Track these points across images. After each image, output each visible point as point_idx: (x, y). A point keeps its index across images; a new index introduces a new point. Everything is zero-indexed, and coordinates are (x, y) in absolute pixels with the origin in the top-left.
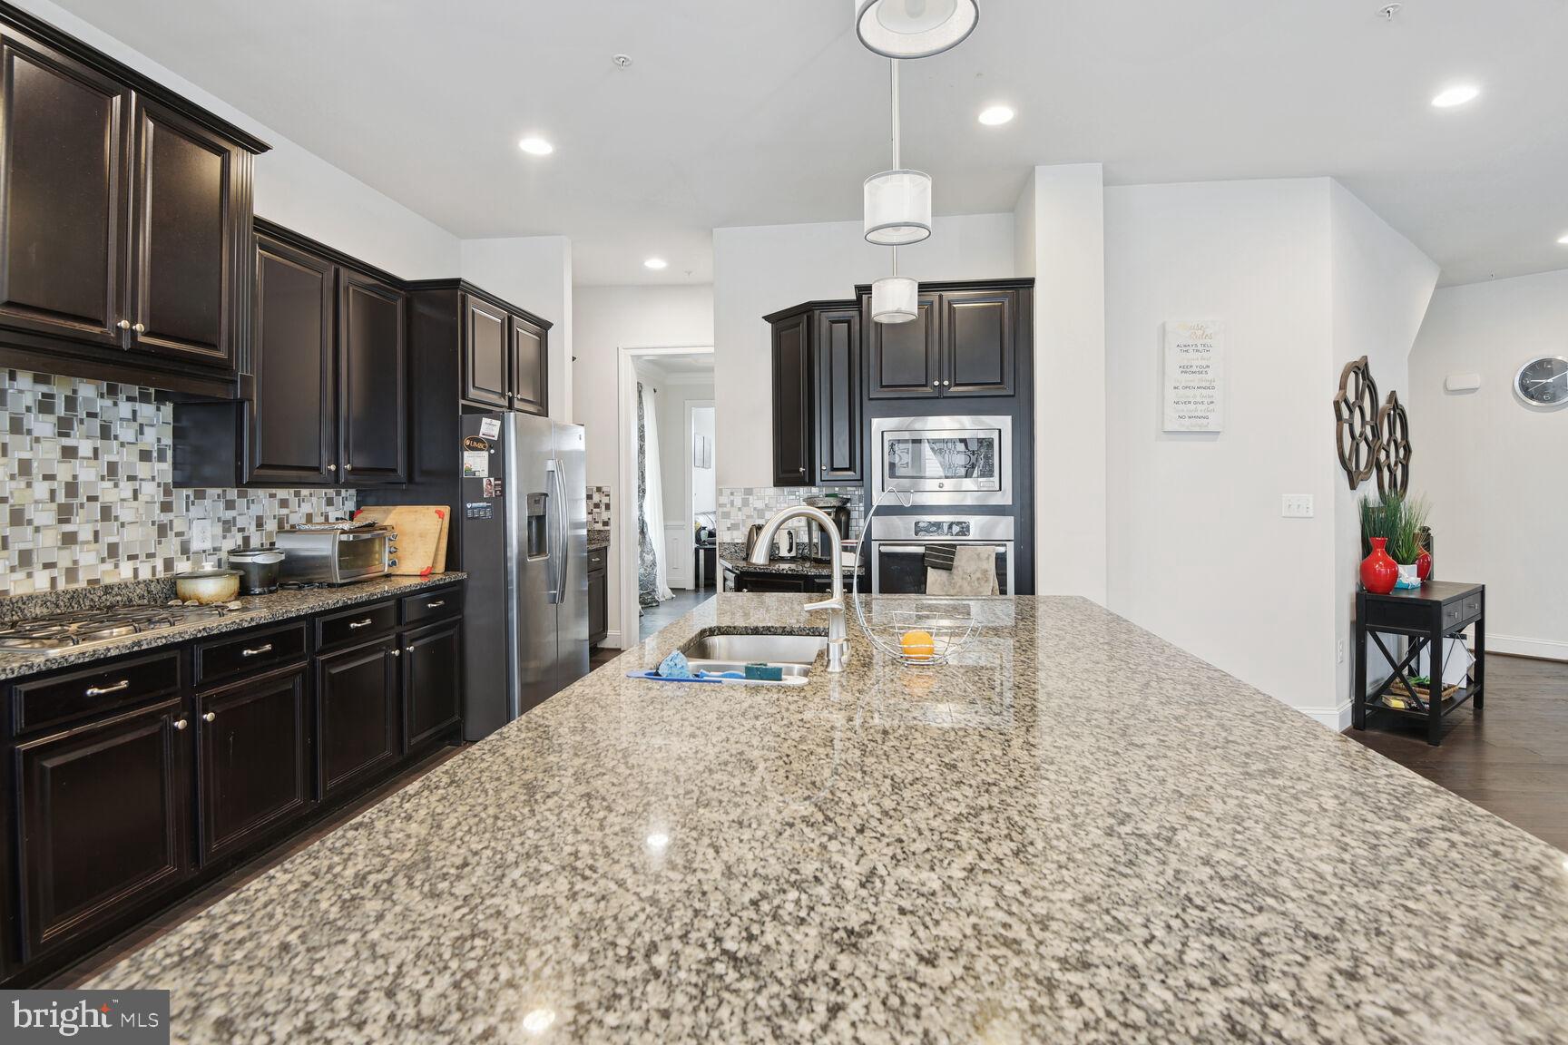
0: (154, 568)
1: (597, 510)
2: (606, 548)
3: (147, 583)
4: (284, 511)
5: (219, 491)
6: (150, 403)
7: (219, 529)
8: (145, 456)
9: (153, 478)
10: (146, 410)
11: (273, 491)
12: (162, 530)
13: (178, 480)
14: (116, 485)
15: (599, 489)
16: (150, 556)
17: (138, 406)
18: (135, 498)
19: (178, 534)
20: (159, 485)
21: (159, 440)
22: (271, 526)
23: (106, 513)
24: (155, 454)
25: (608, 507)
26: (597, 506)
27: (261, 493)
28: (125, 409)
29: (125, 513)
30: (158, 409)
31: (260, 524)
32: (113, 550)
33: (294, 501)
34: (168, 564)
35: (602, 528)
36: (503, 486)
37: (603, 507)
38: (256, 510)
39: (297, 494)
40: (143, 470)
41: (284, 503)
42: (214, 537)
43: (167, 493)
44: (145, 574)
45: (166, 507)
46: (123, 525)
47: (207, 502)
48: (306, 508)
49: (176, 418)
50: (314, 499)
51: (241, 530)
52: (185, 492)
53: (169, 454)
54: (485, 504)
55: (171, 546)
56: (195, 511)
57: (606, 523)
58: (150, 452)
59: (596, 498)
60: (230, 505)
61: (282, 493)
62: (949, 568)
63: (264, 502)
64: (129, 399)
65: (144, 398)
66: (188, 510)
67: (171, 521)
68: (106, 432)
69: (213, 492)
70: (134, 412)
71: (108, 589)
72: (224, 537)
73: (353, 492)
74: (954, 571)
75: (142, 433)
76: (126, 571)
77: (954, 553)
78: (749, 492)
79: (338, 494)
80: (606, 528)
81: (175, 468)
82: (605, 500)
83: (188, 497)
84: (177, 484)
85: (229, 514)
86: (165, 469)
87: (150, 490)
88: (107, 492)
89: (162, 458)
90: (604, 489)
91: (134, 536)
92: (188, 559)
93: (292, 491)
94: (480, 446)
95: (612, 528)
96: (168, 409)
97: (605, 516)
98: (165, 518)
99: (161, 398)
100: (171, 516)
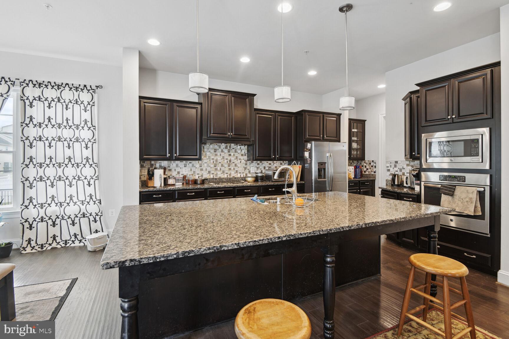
0: (244, 175)
1: (372, 168)
2: (375, 180)
3: (242, 178)
4: (270, 166)
5: (256, 161)
6: (243, 146)
7: (256, 169)
8: (242, 155)
9: (244, 159)
10: (243, 147)
11: (268, 161)
12: (245, 168)
13: (248, 159)
14: (237, 160)
15: (373, 161)
16: (243, 173)
17: (241, 146)
18: (241, 163)
19: (248, 169)
20: (245, 160)
21: (245, 152)
22: (267, 168)
23: (236, 165)
24: (244, 155)
25: (375, 167)
26: (372, 166)
27: (265, 162)
28: (239, 147)
29: (239, 165)
30: (245, 147)
31: (265, 168)
32: (237, 171)
33: (272, 164)
34: (246, 174)
35: (373, 174)
36: (311, 160)
37: (374, 167)
38: (264, 165)
39: (273, 162)
40: (242, 158)
41: (270, 164)
42: (255, 170)
43: (246, 162)
44: (242, 176)
45: (246, 164)
46: (238, 167)
47: (254, 163)
48: (275, 165)
49: (248, 148)
50: (277, 163)
51: (261, 169)
52: (249, 161)
53: (247, 154)
54: (308, 165)
55: (247, 171)
56: (251, 165)
57: (375, 172)
58: (243, 154)
59: (372, 164)
60: (258, 164)
61: (269, 162)
62: (452, 195)
63: (266, 164)
64: (239, 145)
65: (242, 145)
66: (250, 165)
67: (247, 167)
68: (236, 152)
69: (255, 162)
70: (240, 147)
71: (235, 178)
72: (257, 170)
73: (287, 162)
74: (455, 197)
75: (242, 151)
76: (239, 176)
77: (454, 189)
78: (396, 162)
79: (284, 162)
80: (375, 174)
81: (247, 157)
82: (375, 165)
83: (250, 162)
84: (248, 160)
85: (258, 166)
86: (246, 158)
87: (243, 161)
88: (236, 162)
89: (245, 155)
90: (374, 161)
91: (241, 169)
92: (250, 174)
93: (272, 161)
94: (307, 150)
95: (377, 174)
96: (246, 147)
97: (374, 170)
98: (246, 166)
99: (245, 145)
100: (247, 166)
